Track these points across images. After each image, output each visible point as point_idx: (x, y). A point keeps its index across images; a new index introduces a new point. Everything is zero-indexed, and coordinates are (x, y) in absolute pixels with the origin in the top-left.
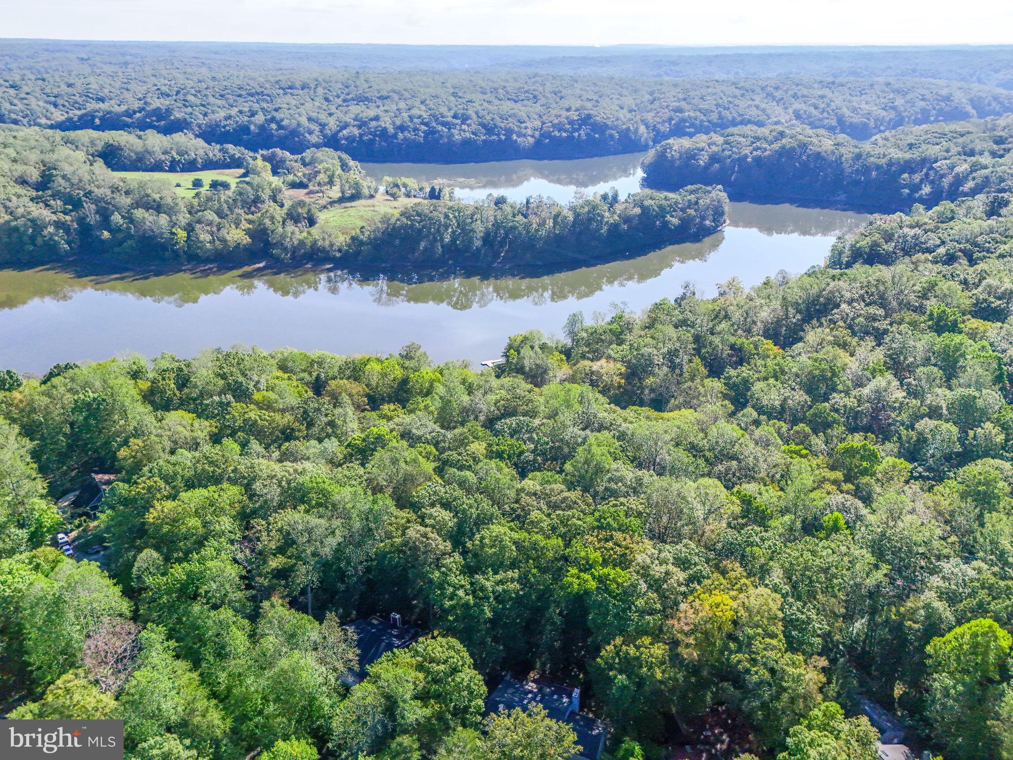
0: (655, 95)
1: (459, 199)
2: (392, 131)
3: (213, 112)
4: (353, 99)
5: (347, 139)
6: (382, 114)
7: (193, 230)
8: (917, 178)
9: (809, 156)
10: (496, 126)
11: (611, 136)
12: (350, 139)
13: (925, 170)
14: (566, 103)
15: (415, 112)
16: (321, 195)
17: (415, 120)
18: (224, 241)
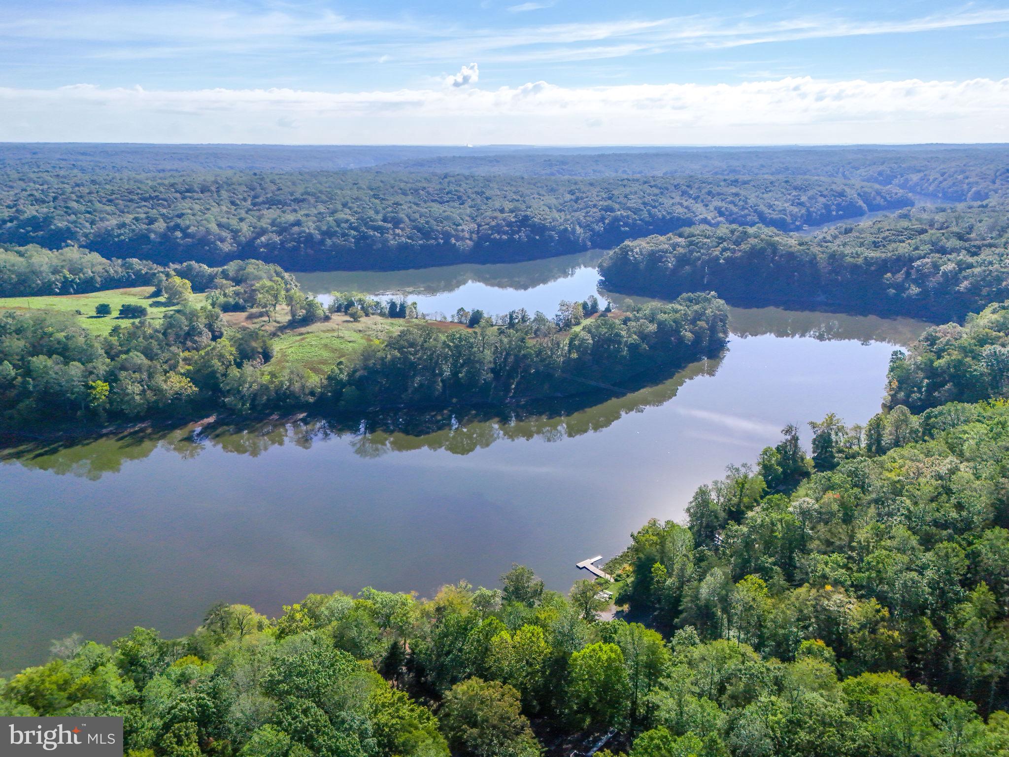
0: (577, 194)
1: (424, 316)
2: (319, 237)
3: (102, 220)
4: (264, 203)
5: (265, 246)
6: (304, 219)
7: (116, 380)
8: (900, 276)
9: (781, 256)
10: (433, 231)
11: (551, 237)
12: (270, 246)
13: (905, 269)
14: (497, 205)
15: (341, 216)
16: (266, 319)
17: (343, 225)
18: (158, 391)
